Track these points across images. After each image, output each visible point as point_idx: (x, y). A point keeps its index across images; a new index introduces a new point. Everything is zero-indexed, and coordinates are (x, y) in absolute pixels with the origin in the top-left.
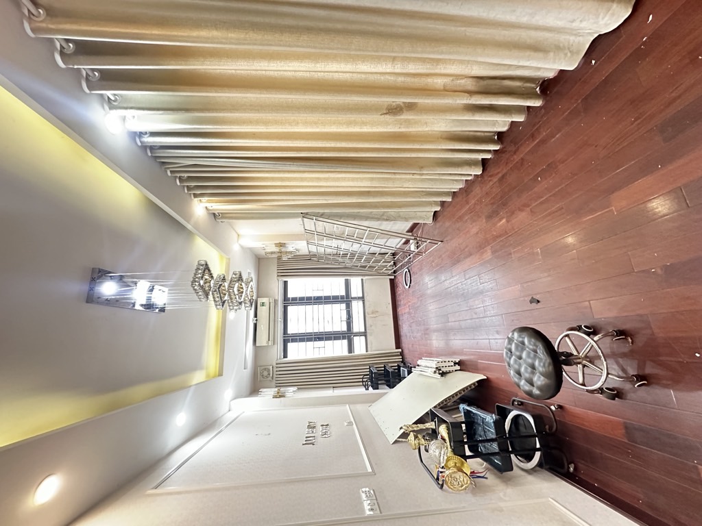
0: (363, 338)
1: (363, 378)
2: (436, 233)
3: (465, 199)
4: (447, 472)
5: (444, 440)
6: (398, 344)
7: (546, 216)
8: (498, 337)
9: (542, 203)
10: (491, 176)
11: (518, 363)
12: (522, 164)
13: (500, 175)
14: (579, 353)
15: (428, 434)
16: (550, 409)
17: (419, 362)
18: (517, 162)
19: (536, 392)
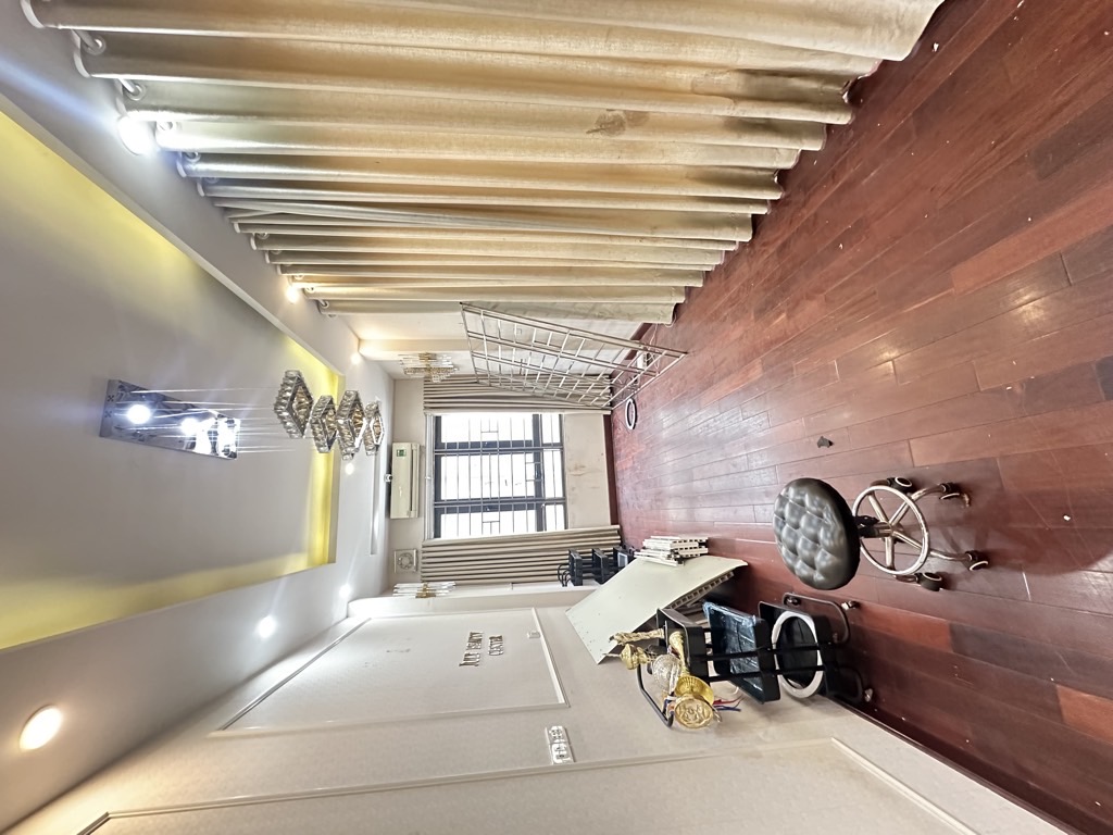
0: (560, 508)
1: (559, 569)
2: (677, 339)
3: (723, 284)
4: (678, 701)
5: (677, 654)
6: (615, 517)
7: (849, 307)
8: (767, 500)
9: (842, 286)
10: (764, 244)
11: (793, 534)
12: (815, 223)
13: (780, 242)
14: (887, 520)
15: (654, 647)
16: (841, 608)
17: (646, 543)
18: (808, 220)
19: (818, 577)
